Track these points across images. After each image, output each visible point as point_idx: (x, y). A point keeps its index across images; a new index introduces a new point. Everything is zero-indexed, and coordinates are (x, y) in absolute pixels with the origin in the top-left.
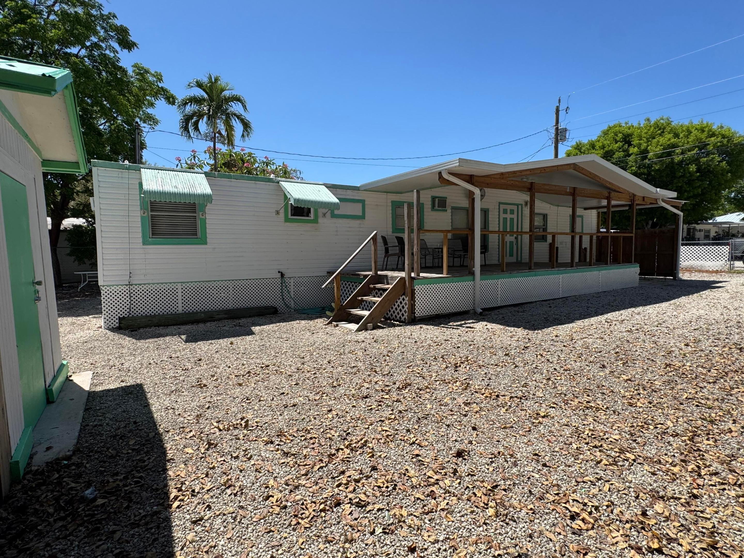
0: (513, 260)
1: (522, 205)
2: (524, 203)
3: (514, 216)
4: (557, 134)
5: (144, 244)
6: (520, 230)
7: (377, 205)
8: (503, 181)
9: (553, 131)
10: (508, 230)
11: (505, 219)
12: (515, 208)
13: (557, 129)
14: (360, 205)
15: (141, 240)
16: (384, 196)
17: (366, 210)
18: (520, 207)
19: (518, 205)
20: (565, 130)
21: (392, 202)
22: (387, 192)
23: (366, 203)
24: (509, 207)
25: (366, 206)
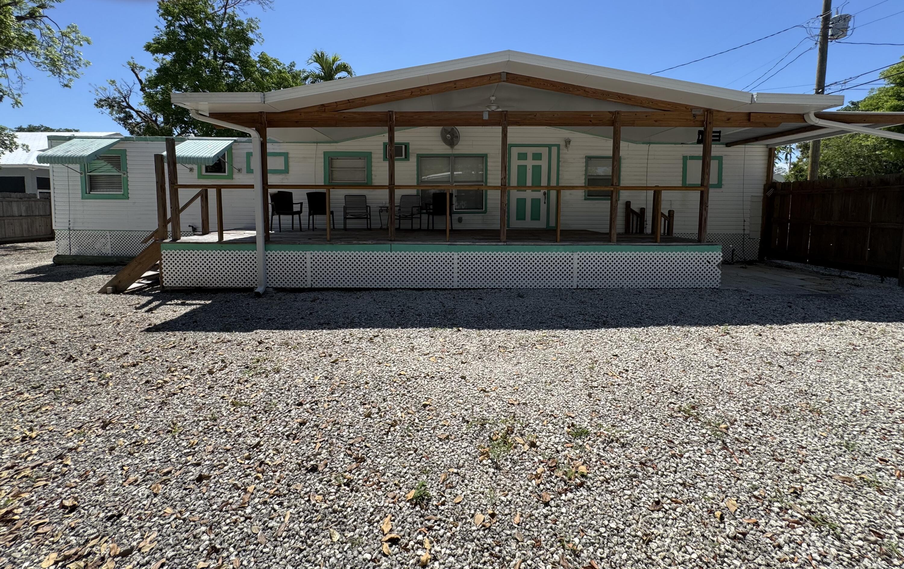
0: (541, 224)
1: (558, 146)
2: (562, 143)
3: (544, 163)
4: (825, 28)
5: (82, 198)
6: (553, 183)
7: (304, 158)
8: (324, 115)
9: (819, 24)
10: (529, 183)
11: (522, 169)
12: (544, 151)
13: (826, 19)
14: (282, 159)
15: (80, 196)
16: (313, 146)
17: (291, 164)
18: (554, 150)
19: (550, 146)
20: (846, 18)
21: (325, 153)
22: (317, 143)
23: (290, 156)
24: (530, 151)
25: (290, 160)
